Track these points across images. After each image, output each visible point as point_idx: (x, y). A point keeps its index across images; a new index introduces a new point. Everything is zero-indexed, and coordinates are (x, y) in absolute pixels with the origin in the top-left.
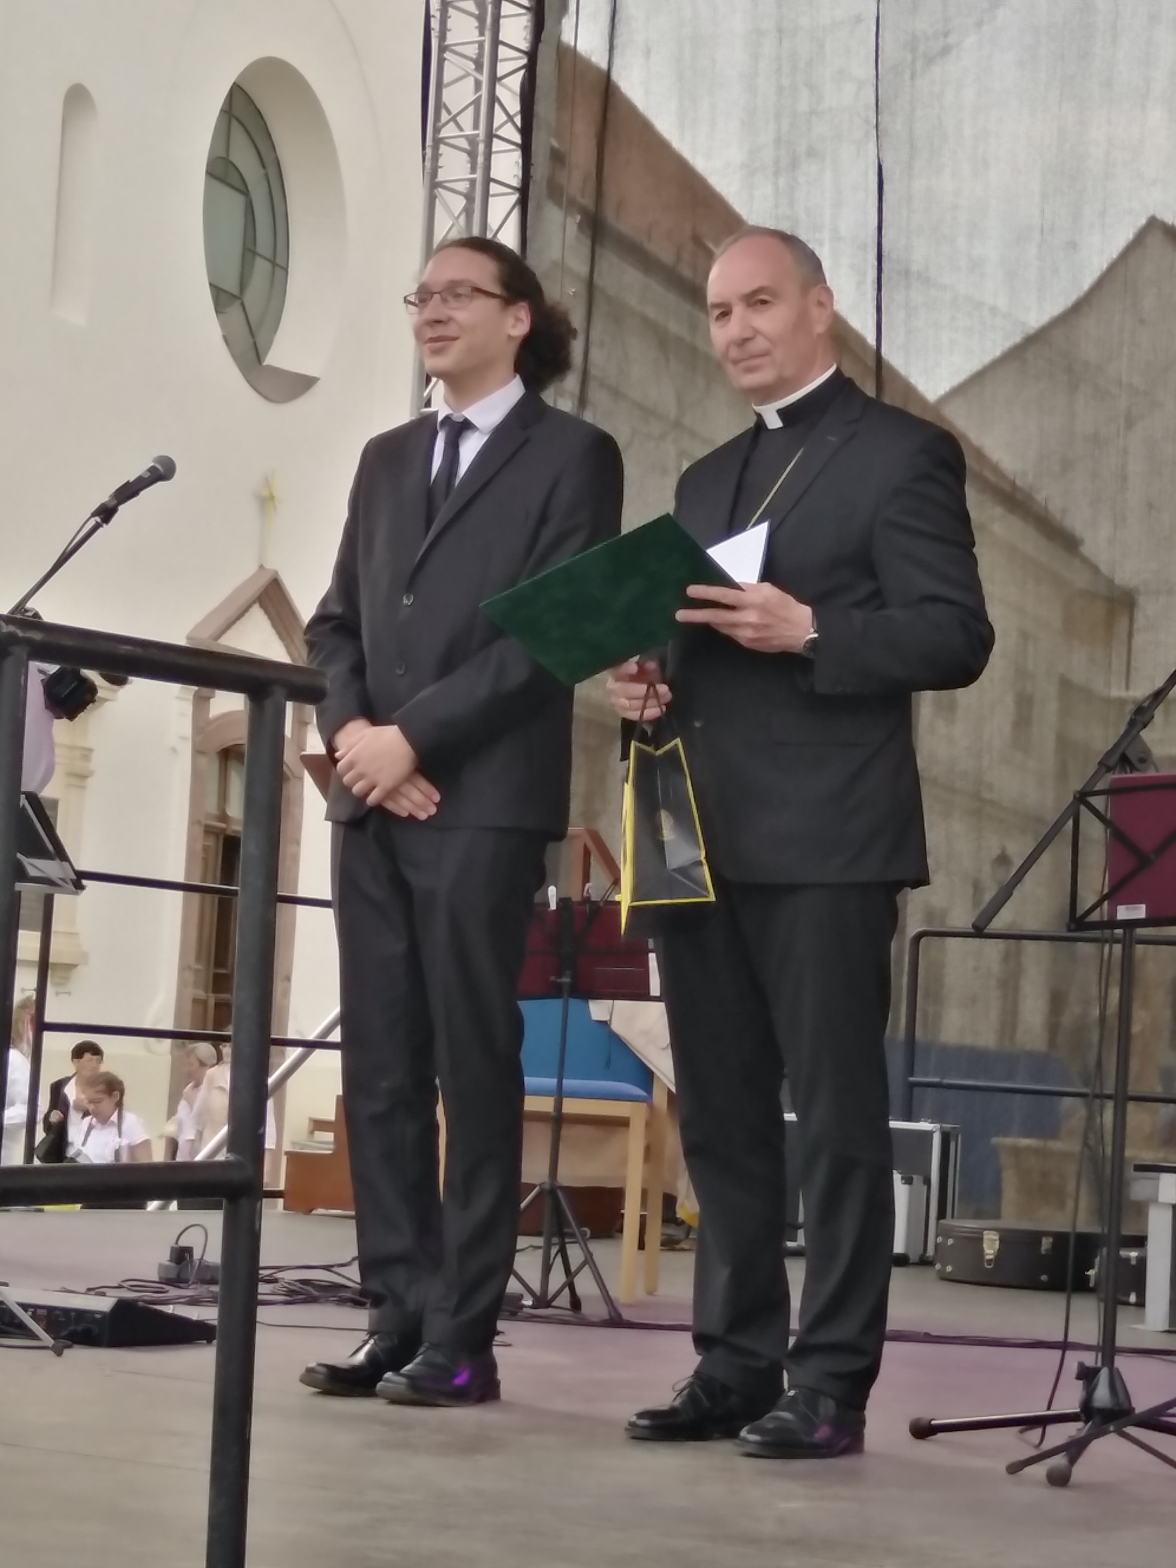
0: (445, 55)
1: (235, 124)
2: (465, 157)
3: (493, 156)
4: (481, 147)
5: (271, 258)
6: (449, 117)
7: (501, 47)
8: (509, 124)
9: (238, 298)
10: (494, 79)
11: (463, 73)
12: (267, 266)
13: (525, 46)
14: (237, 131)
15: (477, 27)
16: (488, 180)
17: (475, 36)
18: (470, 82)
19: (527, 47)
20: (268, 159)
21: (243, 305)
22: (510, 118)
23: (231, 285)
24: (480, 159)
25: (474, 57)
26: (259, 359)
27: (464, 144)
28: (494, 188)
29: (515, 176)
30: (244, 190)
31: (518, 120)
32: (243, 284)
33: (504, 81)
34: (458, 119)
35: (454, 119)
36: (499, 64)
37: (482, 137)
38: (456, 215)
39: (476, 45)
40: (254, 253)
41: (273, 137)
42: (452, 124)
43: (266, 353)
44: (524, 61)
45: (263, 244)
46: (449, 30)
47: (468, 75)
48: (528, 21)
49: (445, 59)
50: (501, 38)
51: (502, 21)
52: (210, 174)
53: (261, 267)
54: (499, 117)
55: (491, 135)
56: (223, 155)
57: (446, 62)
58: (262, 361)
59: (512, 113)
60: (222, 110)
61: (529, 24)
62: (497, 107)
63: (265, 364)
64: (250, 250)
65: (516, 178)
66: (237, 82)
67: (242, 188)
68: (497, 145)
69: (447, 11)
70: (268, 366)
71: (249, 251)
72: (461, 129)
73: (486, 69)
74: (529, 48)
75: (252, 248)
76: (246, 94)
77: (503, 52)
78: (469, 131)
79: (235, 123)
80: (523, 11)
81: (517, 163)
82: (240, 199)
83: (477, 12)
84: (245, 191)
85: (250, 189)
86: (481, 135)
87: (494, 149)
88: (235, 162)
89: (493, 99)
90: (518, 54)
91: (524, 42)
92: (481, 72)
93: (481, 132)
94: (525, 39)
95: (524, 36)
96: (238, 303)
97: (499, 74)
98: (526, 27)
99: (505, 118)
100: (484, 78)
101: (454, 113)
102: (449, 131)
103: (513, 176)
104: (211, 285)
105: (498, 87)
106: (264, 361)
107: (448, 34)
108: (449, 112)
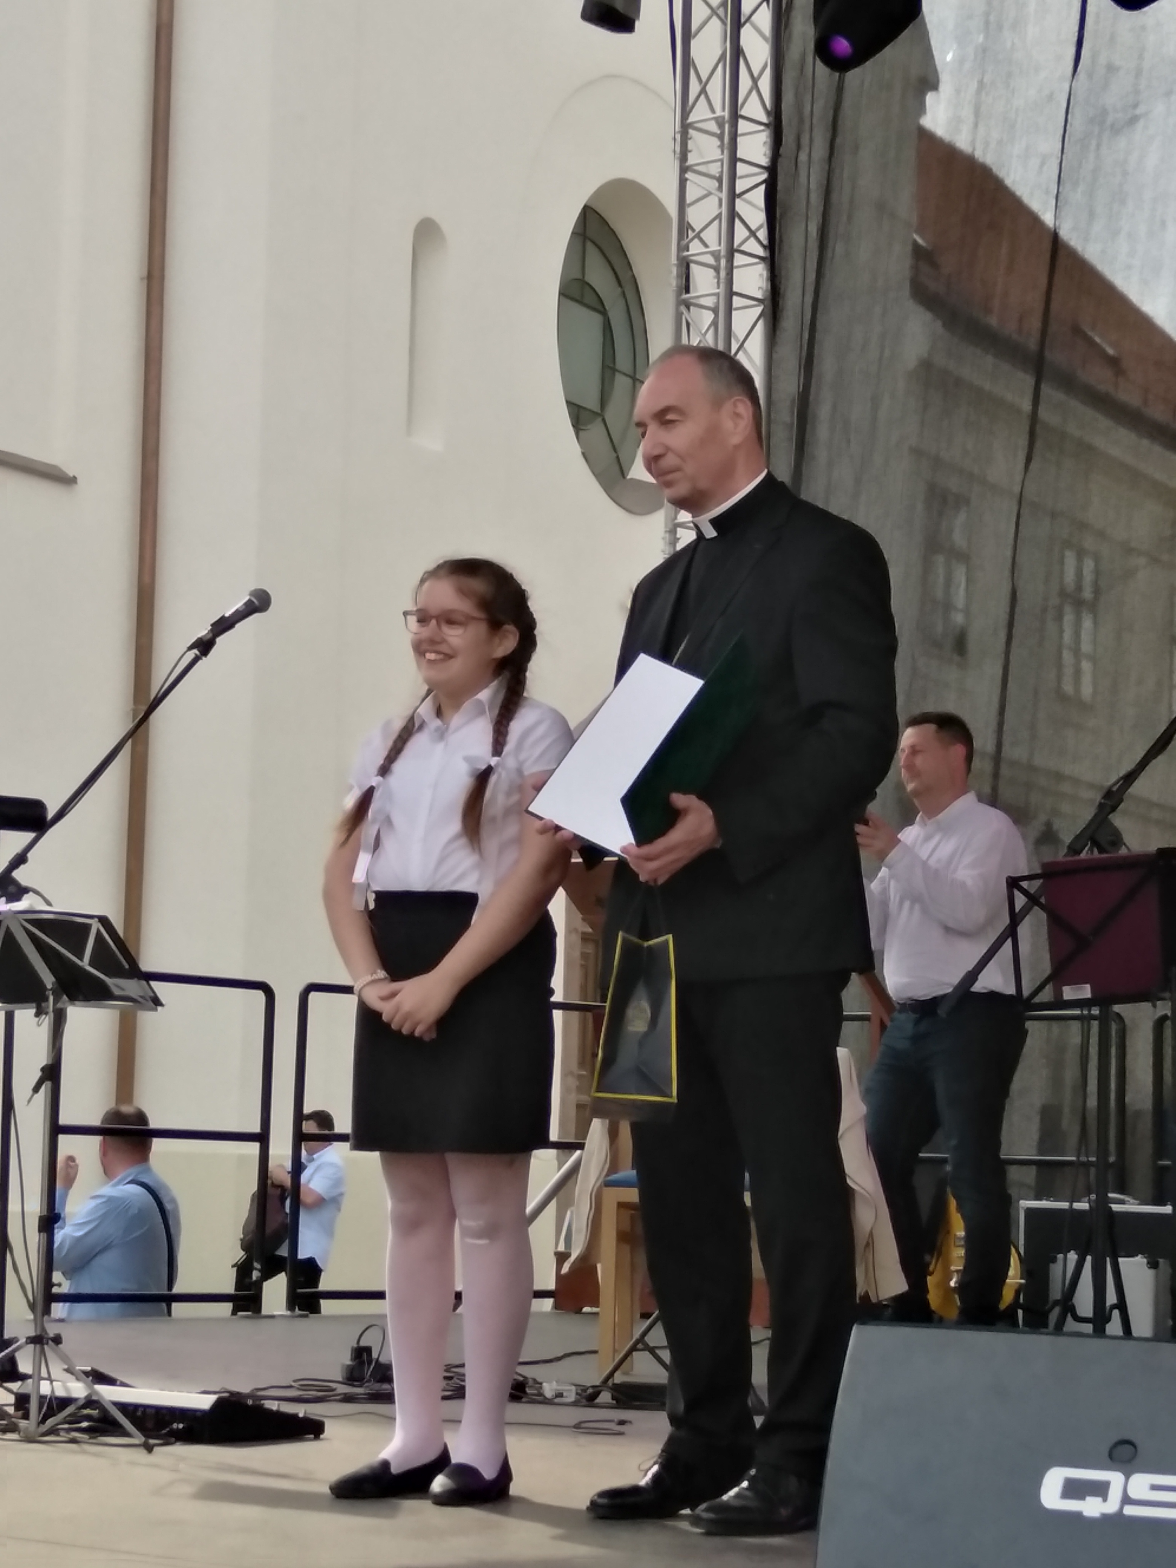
0: (687, 176)
1: (590, 248)
2: (711, 272)
3: (735, 271)
4: (723, 262)
5: (631, 373)
6: (694, 234)
7: (739, 164)
8: (752, 239)
9: (599, 415)
10: (733, 196)
11: (705, 192)
12: (629, 381)
13: (764, 161)
14: (592, 253)
15: (719, 147)
16: (731, 294)
17: (716, 154)
18: (713, 201)
19: (766, 163)
20: (624, 277)
21: (604, 421)
22: (753, 234)
23: (591, 402)
24: (723, 274)
25: (717, 175)
26: (623, 474)
27: (710, 260)
28: (737, 301)
29: (759, 288)
30: (602, 310)
31: (763, 234)
32: (603, 402)
33: (746, 196)
34: (702, 235)
35: (698, 236)
36: (738, 182)
37: (723, 253)
38: (703, 331)
39: (719, 164)
40: (614, 370)
41: (629, 256)
42: (696, 240)
43: (630, 469)
44: (764, 176)
45: (623, 361)
46: (690, 151)
47: (709, 194)
48: (767, 138)
49: (686, 180)
50: (739, 155)
51: (739, 139)
52: (565, 294)
53: (621, 383)
54: (740, 233)
55: (732, 251)
56: (580, 276)
57: (688, 182)
58: (625, 475)
59: (753, 228)
60: (573, 233)
61: (768, 140)
62: (737, 222)
63: (629, 477)
64: (610, 367)
65: (760, 291)
66: (588, 204)
67: (600, 308)
68: (739, 259)
69: (687, 133)
70: (631, 479)
71: (609, 369)
72: (706, 245)
73: (725, 187)
74: (769, 164)
75: (612, 365)
76: (600, 216)
77: (741, 169)
78: (714, 247)
79: (589, 246)
80: (762, 128)
81: (761, 275)
82: (596, 319)
83: (719, 132)
84: (603, 312)
85: (607, 308)
86: (722, 251)
87: (735, 264)
88: (591, 283)
89: (733, 215)
90: (756, 170)
91: (764, 157)
92: (721, 191)
93: (723, 249)
94: (765, 155)
95: (763, 153)
96: (600, 419)
97: (738, 191)
98: (765, 143)
99: (747, 233)
100: (724, 195)
101: (697, 230)
102: (695, 247)
103: (757, 289)
104: (567, 402)
105: (738, 201)
106: (627, 475)
107: (690, 155)
108: (693, 230)
